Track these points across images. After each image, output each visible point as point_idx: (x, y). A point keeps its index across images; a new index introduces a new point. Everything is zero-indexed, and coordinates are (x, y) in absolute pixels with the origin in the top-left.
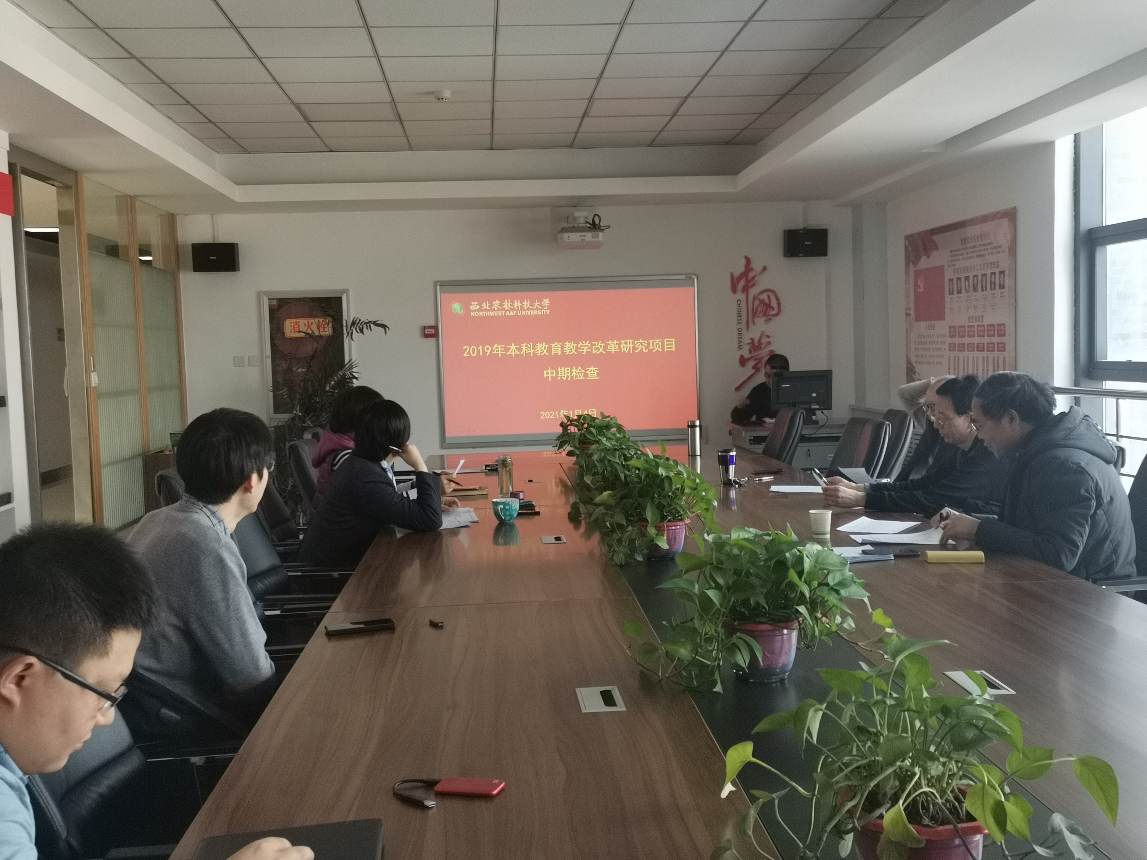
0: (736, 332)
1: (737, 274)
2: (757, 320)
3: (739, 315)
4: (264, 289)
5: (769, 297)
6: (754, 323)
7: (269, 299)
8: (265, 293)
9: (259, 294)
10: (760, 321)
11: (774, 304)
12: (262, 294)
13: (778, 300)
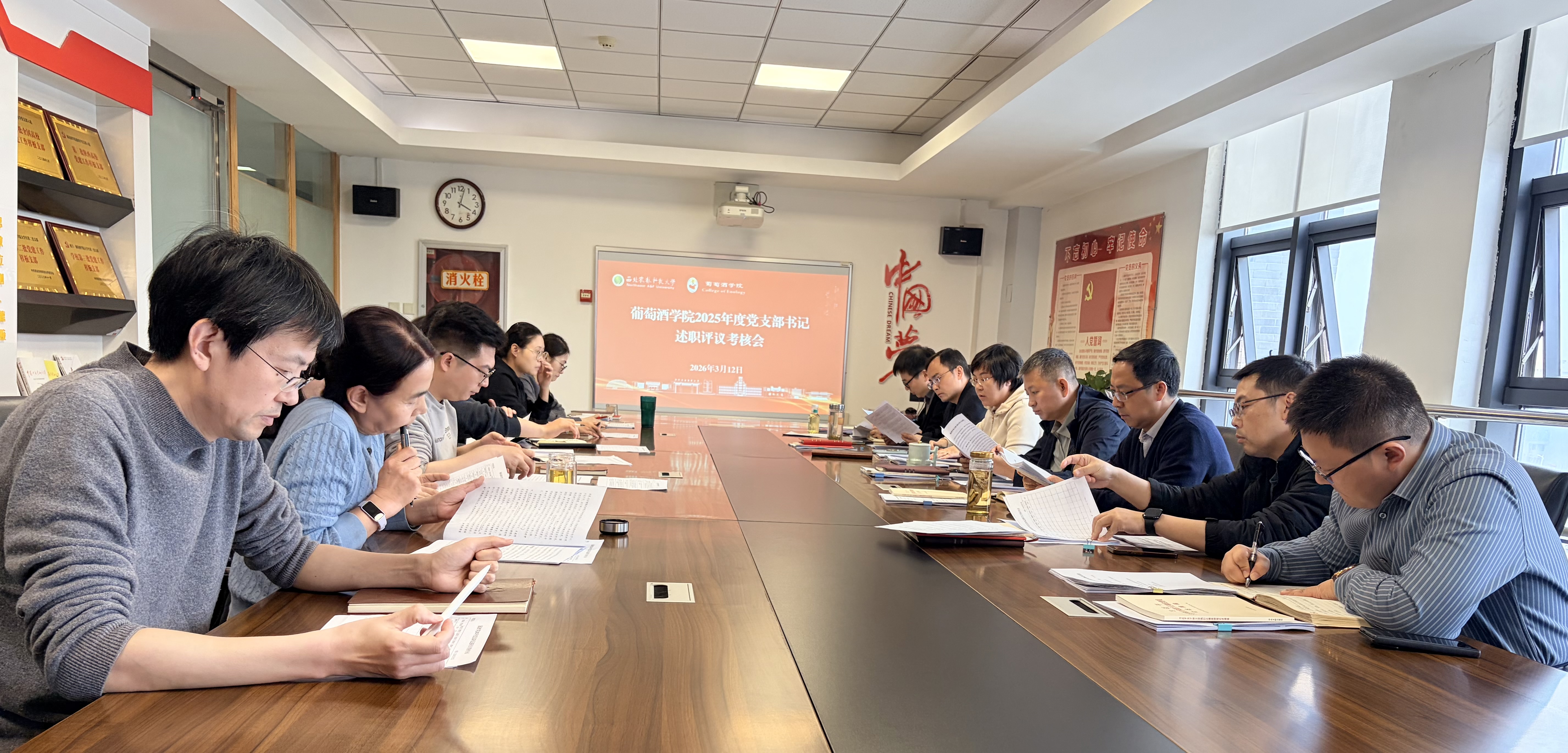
0: (886, 324)
1: (891, 268)
2: (907, 315)
3: (890, 307)
4: (424, 238)
5: (920, 291)
6: (903, 317)
7: (428, 249)
8: (424, 242)
9: (419, 242)
10: (910, 316)
11: (925, 300)
12: (421, 244)
13: (929, 296)
